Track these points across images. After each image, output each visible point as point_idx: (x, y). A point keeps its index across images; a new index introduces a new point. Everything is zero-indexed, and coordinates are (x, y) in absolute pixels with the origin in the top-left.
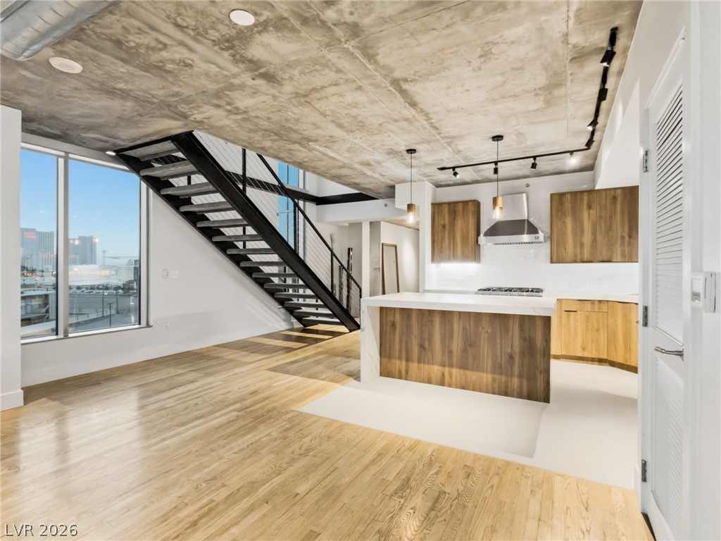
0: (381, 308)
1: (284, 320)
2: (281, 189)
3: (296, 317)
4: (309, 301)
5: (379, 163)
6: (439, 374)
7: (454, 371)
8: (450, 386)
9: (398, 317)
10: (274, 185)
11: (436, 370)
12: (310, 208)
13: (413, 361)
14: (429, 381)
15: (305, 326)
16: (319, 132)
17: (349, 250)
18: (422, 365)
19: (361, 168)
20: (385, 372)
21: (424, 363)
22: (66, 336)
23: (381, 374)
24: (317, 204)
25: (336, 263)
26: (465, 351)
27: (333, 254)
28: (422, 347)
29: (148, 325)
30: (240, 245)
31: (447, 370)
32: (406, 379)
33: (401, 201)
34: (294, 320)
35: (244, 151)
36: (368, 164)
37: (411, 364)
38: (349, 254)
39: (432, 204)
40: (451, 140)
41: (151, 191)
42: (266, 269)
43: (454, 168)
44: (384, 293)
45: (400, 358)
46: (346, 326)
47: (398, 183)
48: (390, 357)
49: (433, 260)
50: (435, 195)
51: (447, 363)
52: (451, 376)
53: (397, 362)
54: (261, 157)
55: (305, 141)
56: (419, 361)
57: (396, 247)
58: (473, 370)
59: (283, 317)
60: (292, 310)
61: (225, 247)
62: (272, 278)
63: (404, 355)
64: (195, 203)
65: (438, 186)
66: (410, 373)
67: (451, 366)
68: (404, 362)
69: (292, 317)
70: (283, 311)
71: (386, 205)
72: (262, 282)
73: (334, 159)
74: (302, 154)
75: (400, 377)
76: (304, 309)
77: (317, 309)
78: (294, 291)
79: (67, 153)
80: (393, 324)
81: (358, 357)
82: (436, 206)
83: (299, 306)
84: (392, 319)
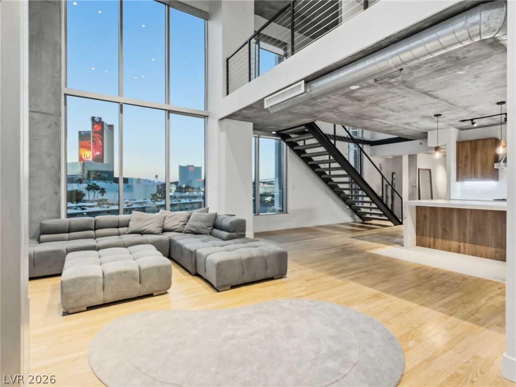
0: (417, 207)
1: (351, 216)
2: (351, 139)
3: (358, 215)
4: (366, 205)
5: (416, 122)
6: (457, 247)
7: (467, 245)
8: (464, 253)
9: (428, 212)
10: (347, 138)
11: (454, 244)
12: (366, 148)
13: (438, 238)
14: (450, 250)
15: (363, 221)
16: (380, 114)
17: (393, 174)
18: (445, 241)
19: (403, 126)
20: (420, 243)
21: (446, 239)
22: (259, 215)
23: (417, 245)
24: (371, 146)
25: (385, 182)
26: (474, 233)
27: (383, 177)
28: (444, 230)
29: (287, 213)
30: (327, 172)
31: (462, 244)
32: (434, 248)
33: (432, 142)
34: (357, 217)
35: (335, 126)
36: (408, 124)
37: (437, 240)
38: (393, 176)
39: (457, 142)
40: (465, 108)
41: (288, 147)
42: (341, 186)
43: (472, 120)
44: (419, 199)
45: (430, 237)
46: (392, 221)
47: (430, 130)
48: (423, 235)
49: (458, 180)
50: (459, 135)
51: (462, 240)
52: (465, 248)
53: (428, 238)
54: (344, 127)
55: (371, 118)
56: (443, 238)
57: (430, 171)
58: (481, 245)
59: (350, 214)
60: (355, 211)
61: (320, 174)
62: (344, 191)
63: (432, 235)
64: (307, 153)
65: (461, 129)
66: (437, 245)
67: (465, 242)
68: (432, 239)
69: (355, 215)
70: (350, 211)
71: (421, 144)
72: (339, 193)
73: (386, 123)
74: (367, 123)
75: (430, 247)
76: (363, 210)
77: (371, 210)
78: (356, 199)
79: (259, 135)
80: (425, 217)
81: (402, 237)
82: (460, 144)
83: (359, 208)
84: (424, 213)
